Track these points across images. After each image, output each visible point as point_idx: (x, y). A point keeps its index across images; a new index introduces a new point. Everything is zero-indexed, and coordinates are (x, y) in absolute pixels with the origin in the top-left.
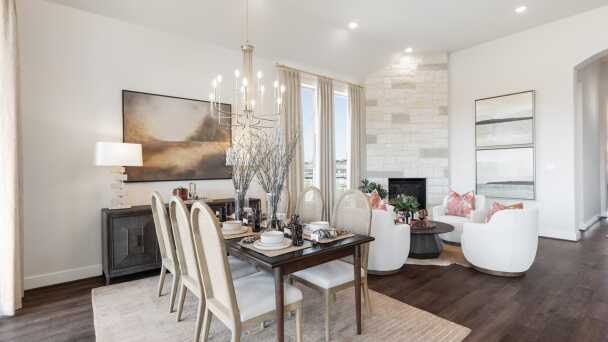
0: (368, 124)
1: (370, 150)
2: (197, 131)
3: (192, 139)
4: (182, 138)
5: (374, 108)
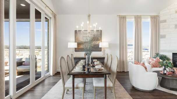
0: (161, 31)
1: (162, 41)
5: (164, 24)
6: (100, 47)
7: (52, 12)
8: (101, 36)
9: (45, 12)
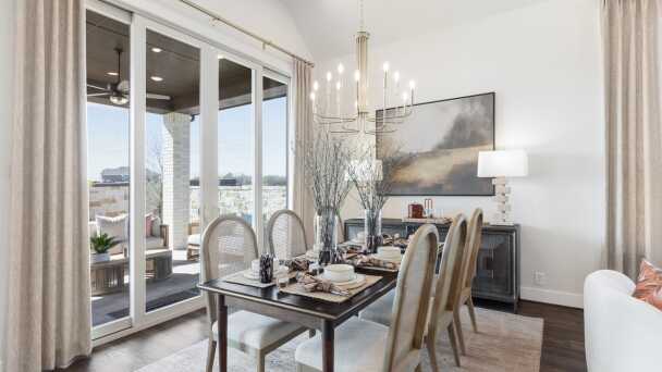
2: (445, 138)
3: (440, 147)
4: (428, 148)
6: (481, 173)
7: (293, 56)
8: (489, 121)
9: (261, 61)
